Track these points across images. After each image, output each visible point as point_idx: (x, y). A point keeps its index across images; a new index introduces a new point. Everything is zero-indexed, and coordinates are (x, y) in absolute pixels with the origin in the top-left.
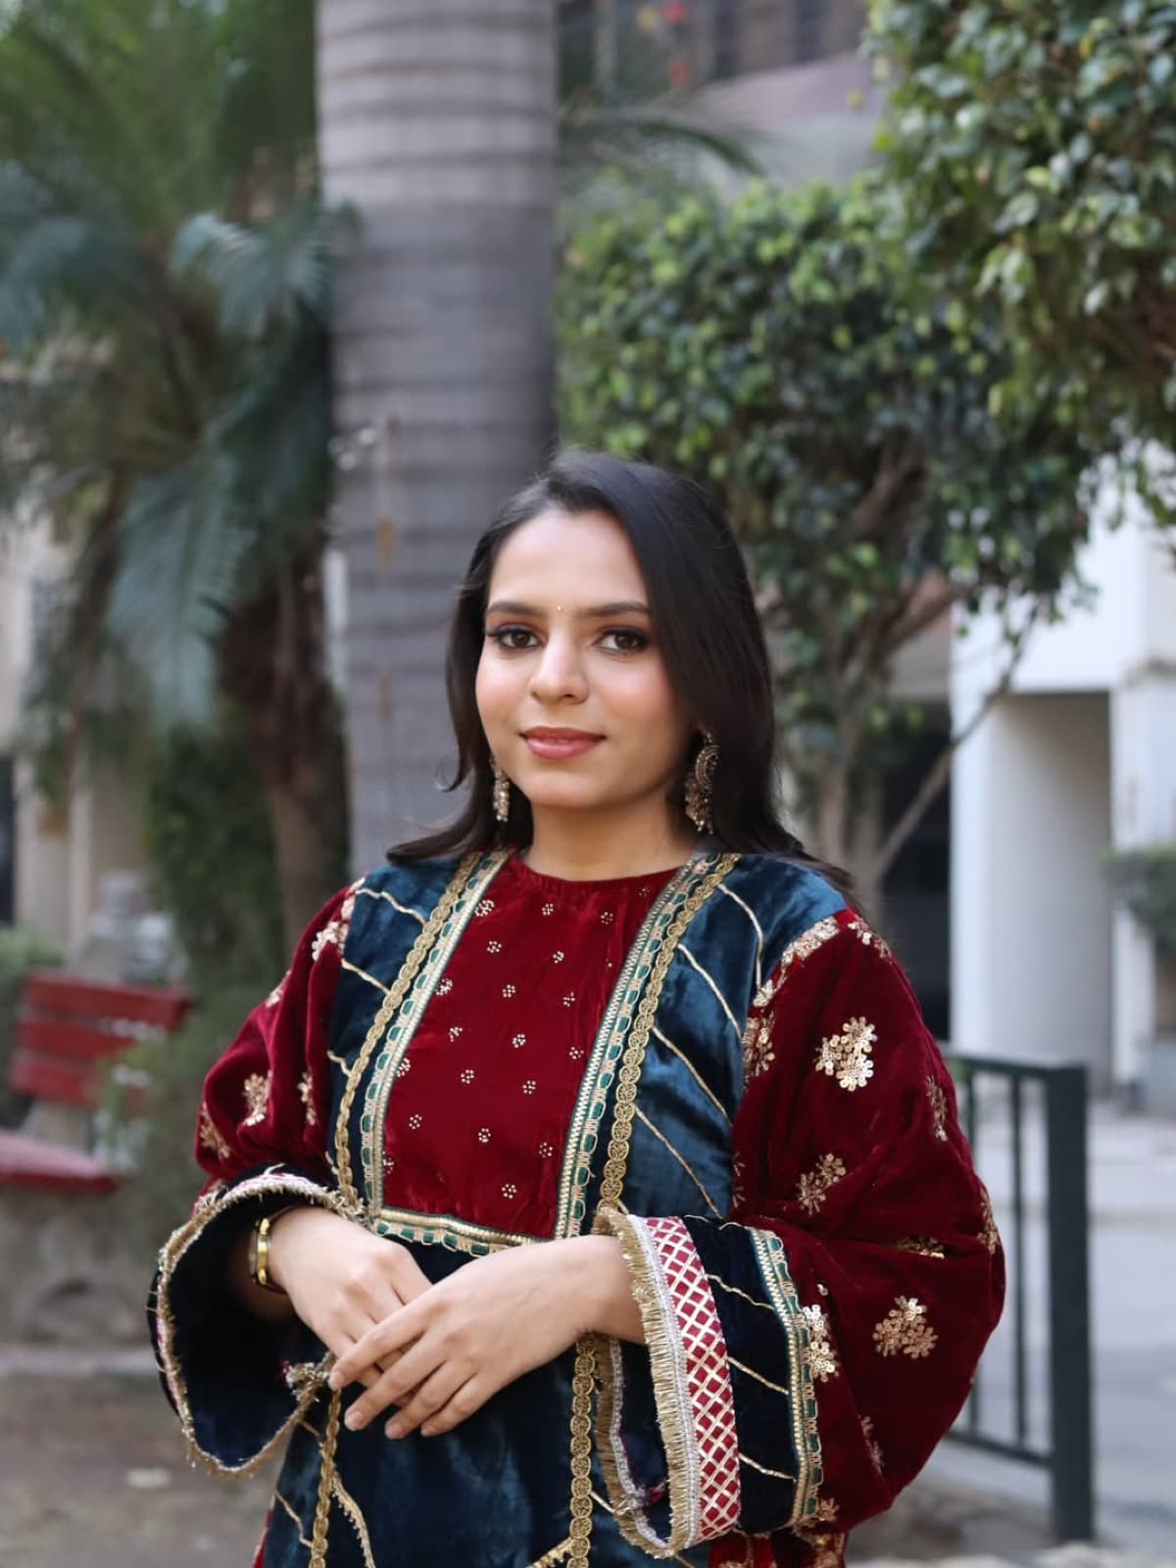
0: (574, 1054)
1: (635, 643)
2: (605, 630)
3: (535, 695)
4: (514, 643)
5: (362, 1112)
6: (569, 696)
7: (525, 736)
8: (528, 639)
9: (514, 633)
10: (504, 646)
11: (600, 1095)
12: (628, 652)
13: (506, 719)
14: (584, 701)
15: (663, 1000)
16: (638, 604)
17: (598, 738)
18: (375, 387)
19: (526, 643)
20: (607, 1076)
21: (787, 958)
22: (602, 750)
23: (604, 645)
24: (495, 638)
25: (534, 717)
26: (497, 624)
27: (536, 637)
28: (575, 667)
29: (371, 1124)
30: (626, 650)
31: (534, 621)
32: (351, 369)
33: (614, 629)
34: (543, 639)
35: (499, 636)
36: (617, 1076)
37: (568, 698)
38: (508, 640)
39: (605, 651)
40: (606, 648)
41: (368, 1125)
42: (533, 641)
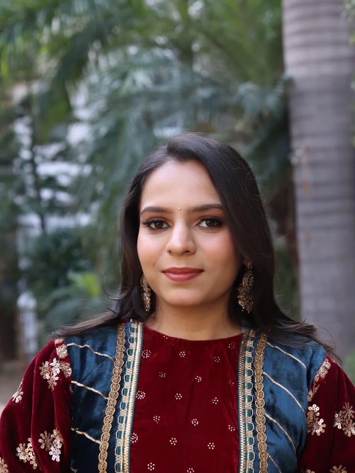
0: (231, 428)
1: (216, 224)
2: (202, 218)
3: (170, 252)
4: (155, 226)
5: (115, 462)
6: (187, 251)
7: (164, 272)
8: (163, 225)
9: (155, 222)
10: (151, 228)
11: (250, 448)
12: (214, 228)
13: (154, 264)
14: (194, 253)
15: (266, 400)
16: (218, 205)
17: (201, 271)
18: (302, 136)
19: (162, 226)
20: (251, 439)
21: (317, 379)
22: (202, 277)
23: (201, 225)
24: (146, 225)
25: (170, 263)
26: (148, 218)
27: (167, 224)
28: (190, 237)
29: (121, 468)
30: (212, 227)
31: (166, 216)
32: (295, 130)
33: (206, 218)
34: (171, 224)
35: (148, 224)
36: (256, 439)
37: (186, 253)
38: (153, 226)
39: (202, 228)
40: (202, 227)
41: (120, 468)
42: (165, 226)
